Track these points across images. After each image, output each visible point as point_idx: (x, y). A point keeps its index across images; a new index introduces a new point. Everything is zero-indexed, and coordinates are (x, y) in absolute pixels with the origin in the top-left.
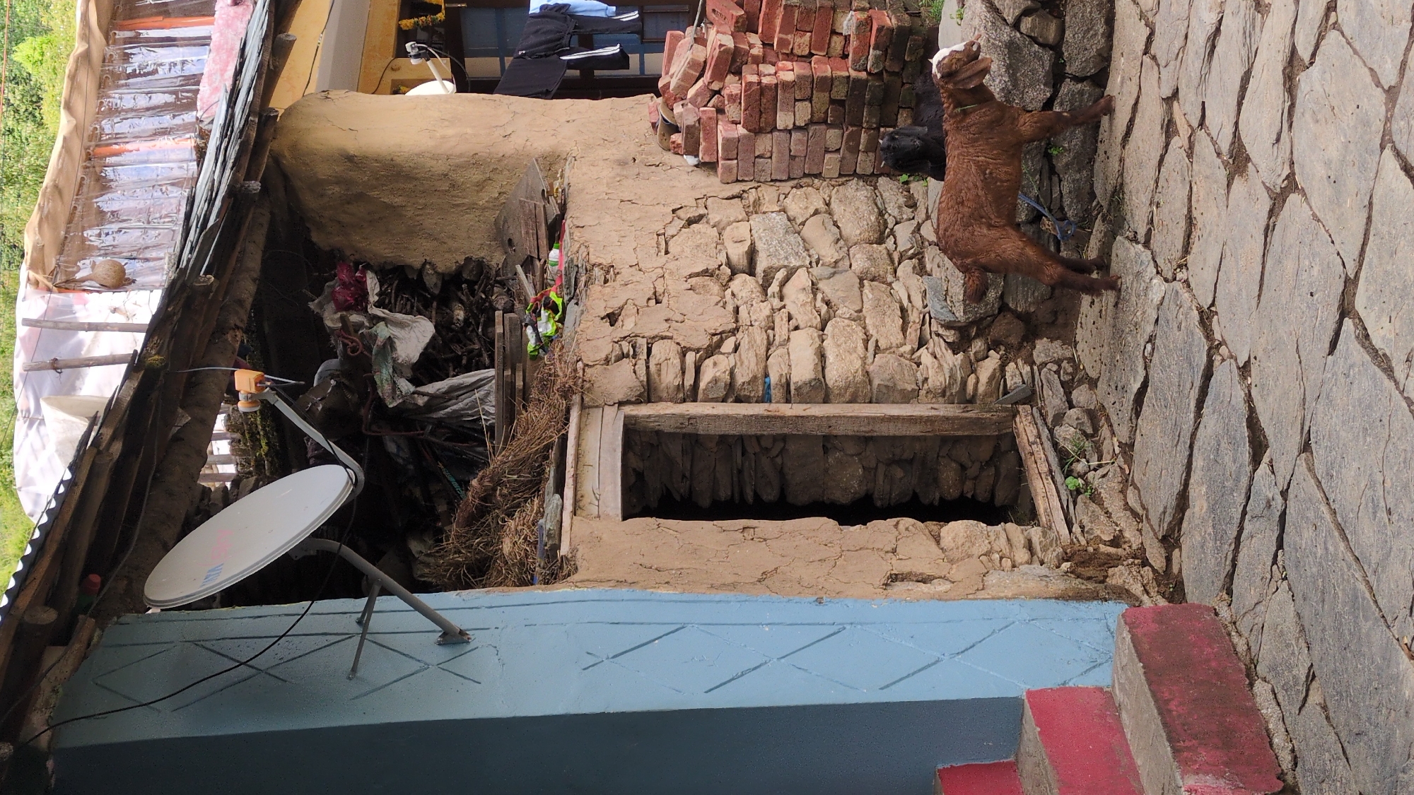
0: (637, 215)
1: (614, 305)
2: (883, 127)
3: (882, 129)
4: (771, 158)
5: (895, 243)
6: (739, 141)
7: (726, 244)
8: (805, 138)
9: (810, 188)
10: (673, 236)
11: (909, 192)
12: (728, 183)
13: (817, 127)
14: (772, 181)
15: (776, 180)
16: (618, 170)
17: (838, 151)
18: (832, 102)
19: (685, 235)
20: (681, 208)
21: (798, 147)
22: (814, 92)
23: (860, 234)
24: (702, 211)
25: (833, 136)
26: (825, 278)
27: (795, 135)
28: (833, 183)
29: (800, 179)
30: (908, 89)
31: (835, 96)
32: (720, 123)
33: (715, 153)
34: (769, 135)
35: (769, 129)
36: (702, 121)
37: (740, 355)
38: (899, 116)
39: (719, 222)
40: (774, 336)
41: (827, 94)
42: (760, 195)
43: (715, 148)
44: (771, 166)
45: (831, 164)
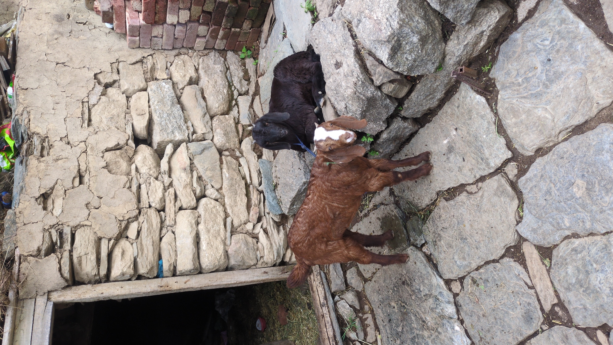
0: (68, 79)
1: (47, 184)
2: (234, 28)
3: (233, 29)
4: (162, 38)
5: (238, 112)
6: (140, 27)
7: (132, 113)
8: (185, 30)
9: (186, 56)
10: (94, 105)
11: (245, 66)
12: (133, 48)
13: (193, 24)
14: (162, 49)
15: (165, 49)
16: (56, 26)
17: (205, 37)
18: (203, 11)
19: (103, 105)
20: (101, 72)
21: (180, 34)
22: (192, 5)
23: (218, 107)
24: (115, 77)
25: (202, 29)
26: (198, 154)
27: (178, 28)
28: (201, 54)
29: (180, 49)
30: (252, 10)
31: (205, 8)
32: (127, 10)
33: (125, 29)
34: (161, 26)
35: (161, 23)
36: (114, 7)
37: (141, 240)
38: (244, 23)
39: (127, 90)
40: (165, 217)
41: (201, 8)
42: (155, 61)
43: (124, 25)
44: (162, 42)
45: (200, 43)
